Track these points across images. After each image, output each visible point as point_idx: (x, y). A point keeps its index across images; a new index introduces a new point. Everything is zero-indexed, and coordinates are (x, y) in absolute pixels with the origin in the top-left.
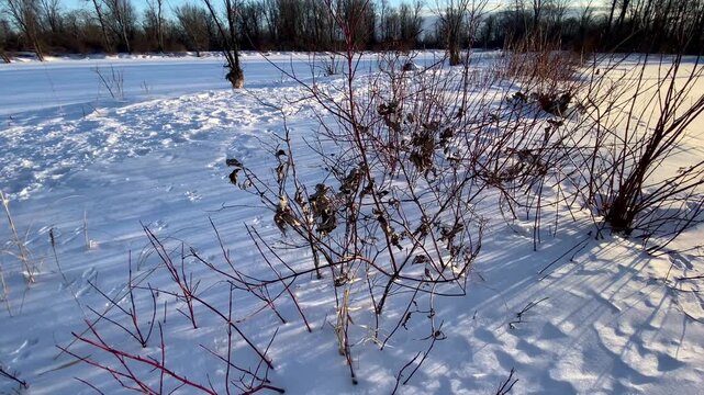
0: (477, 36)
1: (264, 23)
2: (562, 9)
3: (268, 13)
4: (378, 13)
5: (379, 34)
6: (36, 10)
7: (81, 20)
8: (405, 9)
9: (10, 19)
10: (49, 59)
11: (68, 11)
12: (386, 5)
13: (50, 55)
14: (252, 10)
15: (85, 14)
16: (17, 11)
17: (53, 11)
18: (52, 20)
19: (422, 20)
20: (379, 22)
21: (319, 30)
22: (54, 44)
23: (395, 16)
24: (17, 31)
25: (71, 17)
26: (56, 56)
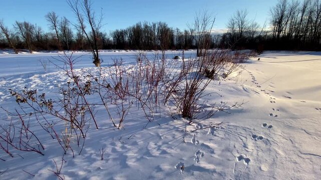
0: (218, 43)
1: (127, 39)
2: (254, 32)
3: (128, 34)
4: (175, 34)
5: (175, 42)
6: (32, 33)
7: (50, 37)
8: (186, 32)
9: (20, 36)
10: (35, 53)
11: (45, 33)
12: (179, 31)
13: (35, 51)
14: (122, 33)
15: (52, 34)
16: (24, 33)
17: (39, 33)
18: (37, 37)
19: (194, 37)
20: (176, 38)
21: (150, 41)
22: (37, 47)
23: (183, 35)
24: (22, 41)
25: (46, 36)
26: (38, 51)
